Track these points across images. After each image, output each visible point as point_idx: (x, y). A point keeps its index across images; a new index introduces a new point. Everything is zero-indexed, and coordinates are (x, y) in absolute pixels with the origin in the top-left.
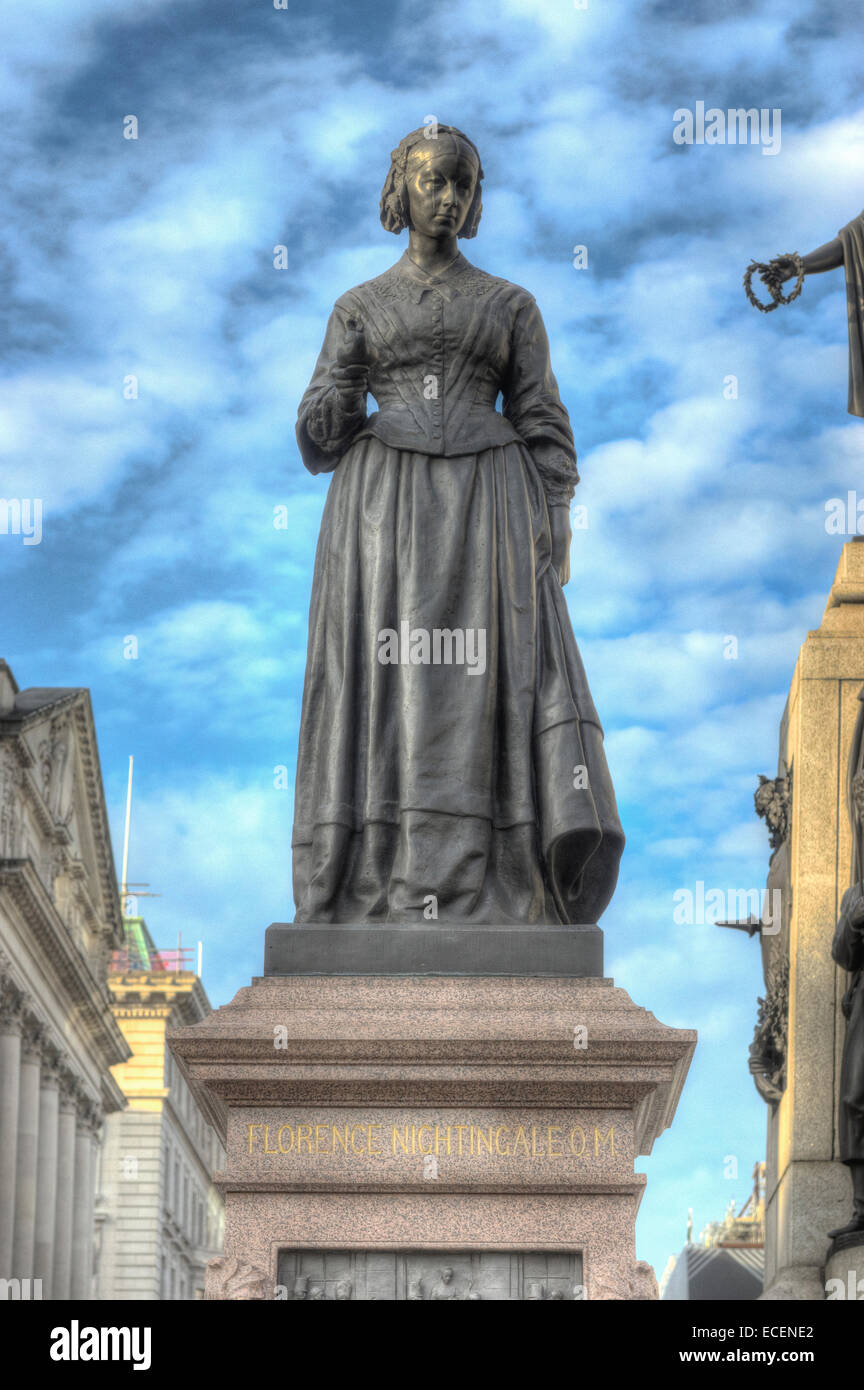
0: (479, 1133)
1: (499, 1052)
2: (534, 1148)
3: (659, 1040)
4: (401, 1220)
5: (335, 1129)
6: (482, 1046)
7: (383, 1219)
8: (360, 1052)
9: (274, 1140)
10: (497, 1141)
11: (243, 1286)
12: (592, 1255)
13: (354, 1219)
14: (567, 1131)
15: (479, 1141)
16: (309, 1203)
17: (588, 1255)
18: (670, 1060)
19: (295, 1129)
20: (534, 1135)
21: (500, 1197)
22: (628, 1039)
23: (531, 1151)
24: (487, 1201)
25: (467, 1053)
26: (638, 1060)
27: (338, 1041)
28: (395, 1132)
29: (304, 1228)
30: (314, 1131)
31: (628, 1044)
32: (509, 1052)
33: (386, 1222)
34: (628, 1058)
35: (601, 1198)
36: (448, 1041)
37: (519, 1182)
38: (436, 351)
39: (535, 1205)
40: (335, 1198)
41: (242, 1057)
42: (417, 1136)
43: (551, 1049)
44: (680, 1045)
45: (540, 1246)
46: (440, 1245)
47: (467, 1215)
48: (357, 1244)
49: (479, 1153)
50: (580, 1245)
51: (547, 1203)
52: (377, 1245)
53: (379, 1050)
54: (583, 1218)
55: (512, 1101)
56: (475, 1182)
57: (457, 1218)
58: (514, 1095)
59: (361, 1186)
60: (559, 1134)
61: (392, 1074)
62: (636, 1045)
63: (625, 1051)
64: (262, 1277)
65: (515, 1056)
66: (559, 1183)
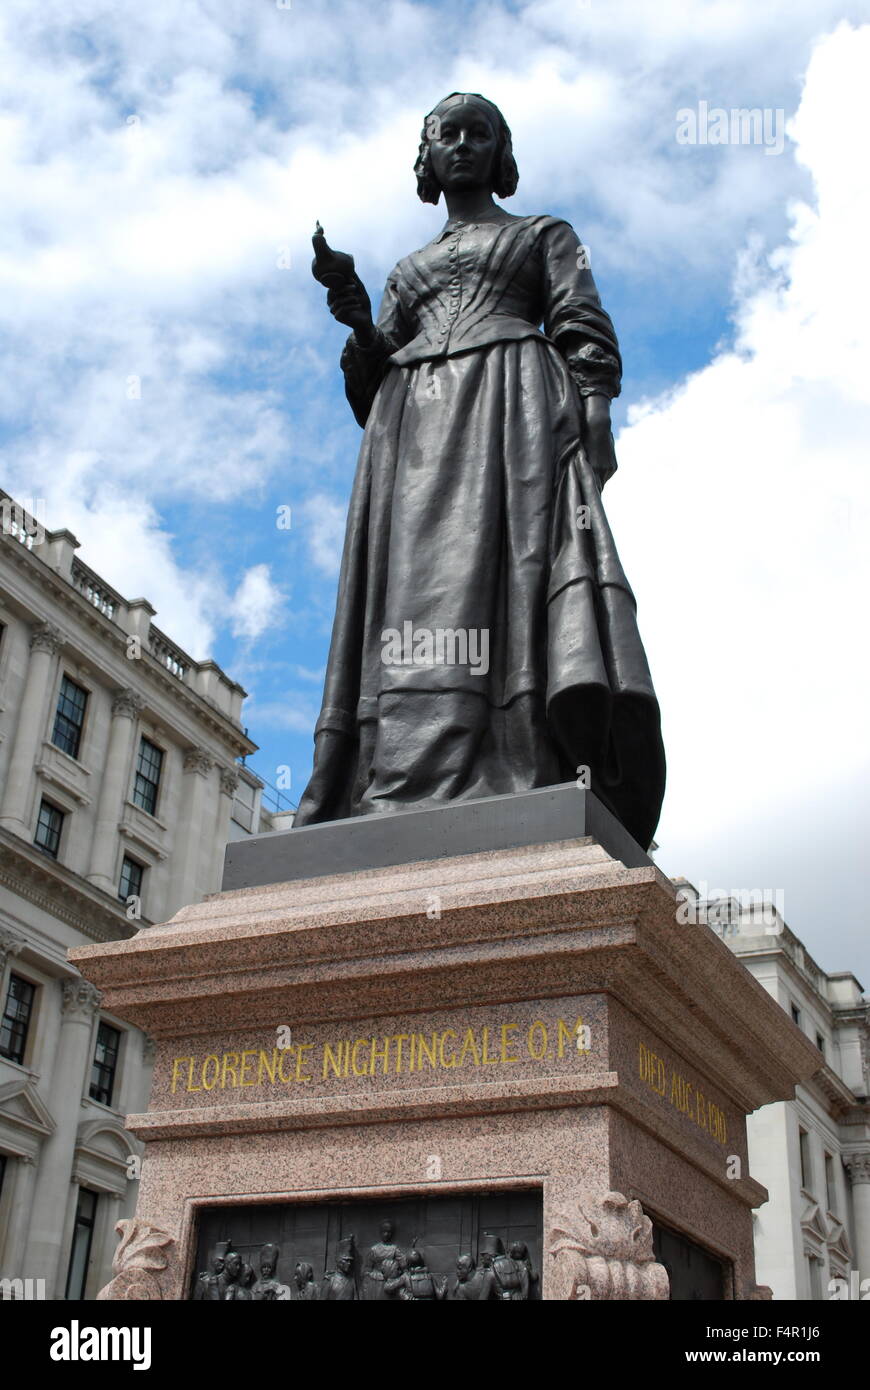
0: (422, 1043)
1: (420, 931)
2: (485, 1056)
3: (606, 886)
4: (328, 1160)
5: (262, 1054)
6: (398, 925)
7: (308, 1161)
8: (267, 952)
9: (198, 1076)
10: (441, 1049)
11: (138, 1253)
12: (553, 1190)
13: (276, 1164)
14: (526, 1029)
15: (420, 1052)
16: (230, 1147)
17: (549, 1191)
18: (629, 915)
19: (221, 1058)
20: (485, 1037)
21: (444, 1122)
22: (567, 891)
23: (481, 1059)
24: (428, 1129)
25: (384, 938)
26: (589, 920)
27: (239, 940)
28: (328, 1051)
29: (221, 1178)
30: (241, 1060)
31: (571, 899)
32: (431, 929)
33: (312, 1165)
34: (576, 919)
35: (566, 1112)
36: (358, 923)
37: (460, 1098)
38: (452, 277)
39: (485, 1128)
40: (258, 1139)
41: (146, 975)
42: (351, 1055)
43: (479, 918)
44: (635, 890)
45: (490, 1182)
46: (370, 1190)
47: (406, 1149)
48: (278, 1195)
49: (420, 1068)
50: (539, 1178)
51: (500, 1125)
52: (300, 1194)
53: (286, 947)
54: (543, 1141)
55: (456, 997)
56: (407, 1104)
57: (392, 1153)
58: (456, 989)
59: (281, 1121)
60: (515, 1033)
61: (305, 977)
62: (581, 898)
63: (569, 909)
64: (163, 1242)
65: (439, 934)
66: (508, 1095)
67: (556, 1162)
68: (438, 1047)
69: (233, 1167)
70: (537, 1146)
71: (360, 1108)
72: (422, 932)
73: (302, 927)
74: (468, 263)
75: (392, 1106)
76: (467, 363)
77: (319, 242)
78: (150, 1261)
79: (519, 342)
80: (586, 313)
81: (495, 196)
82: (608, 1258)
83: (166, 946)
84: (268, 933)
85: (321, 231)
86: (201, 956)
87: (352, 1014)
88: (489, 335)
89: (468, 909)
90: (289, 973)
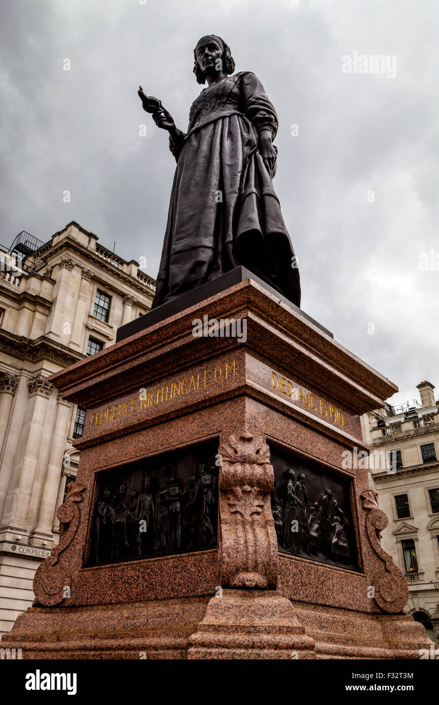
0: (175, 386)
2: (198, 385)
4: (141, 444)
5: (120, 406)
6: (156, 335)
7: (134, 446)
8: (112, 360)
9: (99, 420)
11: (71, 495)
13: (123, 449)
14: (213, 370)
15: (174, 391)
16: (107, 446)
17: (222, 439)
18: (244, 304)
20: (198, 377)
21: (182, 417)
22: (216, 300)
23: (196, 388)
24: (176, 422)
25: (152, 342)
26: (228, 311)
28: (142, 399)
29: (104, 460)
30: (113, 410)
31: (219, 303)
32: (168, 333)
34: (223, 312)
35: (228, 402)
37: (186, 406)
39: (197, 417)
40: (117, 440)
42: (150, 398)
43: (185, 323)
45: (199, 440)
46: (155, 453)
47: (168, 433)
48: (123, 462)
49: (174, 397)
50: (218, 434)
51: (203, 414)
52: (131, 460)
53: (118, 355)
54: (219, 417)
55: (186, 363)
56: (167, 412)
57: (163, 435)
58: (185, 359)
59: (123, 430)
60: (210, 373)
61: (128, 367)
62: (222, 302)
63: (219, 309)
64: (81, 489)
65: (171, 334)
66: (203, 399)
67: (224, 425)
68: (181, 386)
69: (108, 454)
70: (217, 420)
71: (150, 418)
72: (165, 335)
75: (161, 414)
78: (76, 497)
79: (231, 116)
80: (259, 101)
82: (242, 463)
84: (111, 351)
85: (141, 89)
86: (91, 368)
87: (150, 381)
88: (217, 116)
90: (122, 367)
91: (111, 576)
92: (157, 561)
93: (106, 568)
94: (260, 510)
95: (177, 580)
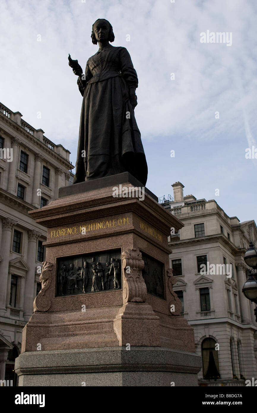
0: (98, 224)
2: (110, 225)
4: (82, 247)
5: (68, 229)
6: (92, 202)
8: (67, 209)
9: (56, 234)
11: (47, 267)
13: (72, 249)
14: (117, 220)
15: (98, 226)
16: (62, 247)
17: (122, 249)
19: (60, 230)
20: (110, 222)
21: (103, 238)
24: (100, 240)
25: (89, 204)
27: (62, 207)
28: (81, 227)
29: (62, 253)
30: (64, 230)
33: (78, 248)
35: (125, 234)
36: (84, 202)
37: (105, 234)
39: (110, 239)
40: (68, 245)
41: (44, 215)
42: (85, 227)
43: (107, 199)
45: (112, 248)
46: (90, 252)
47: (96, 244)
48: (73, 255)
49: (98, 229)
50: (120, 247)
51: (113, 238)
52: (77, 254)
53: (71, 208)
55: (104, 215)
56: (96, 235)
57: (93, 245)
58: (104, 213)
59: (72, 241)
60: (115, 221)
61: (75, 213)
64: (51, 265)
65: (99, 203)
66: (114, 232)
67: (123, 244)
68: (101, 225)
69: (63, 250)
70: (120, 241)
71: (87, 237)
72: (97, 203)
73: (74, 203)
74: (103, 59)
75: (92, 236)
76: (104, 83)
77: (70, 58)
78: (49, 268)
79: (115, 77)
80: (130, 69)
81: (109, 42)
82: (133, 259)
83: (48, 209)
84: (67, 205)
85: (70, 56)
86: (55, 211)
87: (85, 220)
88: (108, 76)
89: (105, 198)
90: (72, 213)
91: (72, 300)
92: (94, 294)
93: (68, 297)
94: (139, 276)
95: (104, 301)
